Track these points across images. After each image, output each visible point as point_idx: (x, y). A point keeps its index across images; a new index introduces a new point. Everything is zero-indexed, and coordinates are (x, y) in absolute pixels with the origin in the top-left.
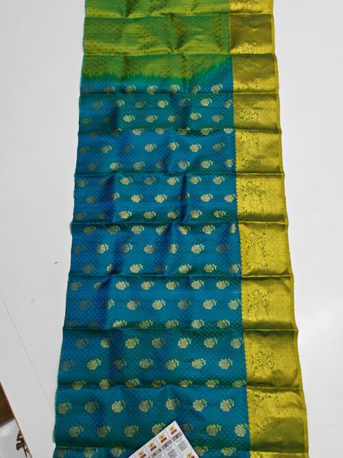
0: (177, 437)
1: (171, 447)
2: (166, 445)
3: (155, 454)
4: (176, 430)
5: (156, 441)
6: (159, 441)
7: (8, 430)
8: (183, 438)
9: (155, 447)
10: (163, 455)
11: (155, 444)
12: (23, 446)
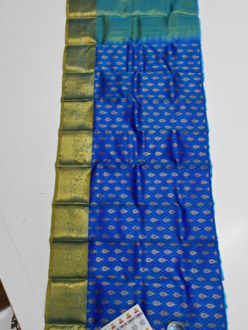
0: (139, 315)
1: (134, 322)
2: (130, 321)
3: (122, 327)
4: (138, 311)
5: (123, 317)
6: (126, 317)
7: (5, 314)
8: (143, 316)
9: (123, 321)
10: (128, 328)
11: (123, 319)
12: (16, 326)
